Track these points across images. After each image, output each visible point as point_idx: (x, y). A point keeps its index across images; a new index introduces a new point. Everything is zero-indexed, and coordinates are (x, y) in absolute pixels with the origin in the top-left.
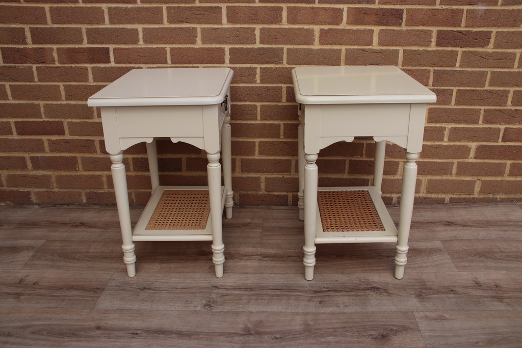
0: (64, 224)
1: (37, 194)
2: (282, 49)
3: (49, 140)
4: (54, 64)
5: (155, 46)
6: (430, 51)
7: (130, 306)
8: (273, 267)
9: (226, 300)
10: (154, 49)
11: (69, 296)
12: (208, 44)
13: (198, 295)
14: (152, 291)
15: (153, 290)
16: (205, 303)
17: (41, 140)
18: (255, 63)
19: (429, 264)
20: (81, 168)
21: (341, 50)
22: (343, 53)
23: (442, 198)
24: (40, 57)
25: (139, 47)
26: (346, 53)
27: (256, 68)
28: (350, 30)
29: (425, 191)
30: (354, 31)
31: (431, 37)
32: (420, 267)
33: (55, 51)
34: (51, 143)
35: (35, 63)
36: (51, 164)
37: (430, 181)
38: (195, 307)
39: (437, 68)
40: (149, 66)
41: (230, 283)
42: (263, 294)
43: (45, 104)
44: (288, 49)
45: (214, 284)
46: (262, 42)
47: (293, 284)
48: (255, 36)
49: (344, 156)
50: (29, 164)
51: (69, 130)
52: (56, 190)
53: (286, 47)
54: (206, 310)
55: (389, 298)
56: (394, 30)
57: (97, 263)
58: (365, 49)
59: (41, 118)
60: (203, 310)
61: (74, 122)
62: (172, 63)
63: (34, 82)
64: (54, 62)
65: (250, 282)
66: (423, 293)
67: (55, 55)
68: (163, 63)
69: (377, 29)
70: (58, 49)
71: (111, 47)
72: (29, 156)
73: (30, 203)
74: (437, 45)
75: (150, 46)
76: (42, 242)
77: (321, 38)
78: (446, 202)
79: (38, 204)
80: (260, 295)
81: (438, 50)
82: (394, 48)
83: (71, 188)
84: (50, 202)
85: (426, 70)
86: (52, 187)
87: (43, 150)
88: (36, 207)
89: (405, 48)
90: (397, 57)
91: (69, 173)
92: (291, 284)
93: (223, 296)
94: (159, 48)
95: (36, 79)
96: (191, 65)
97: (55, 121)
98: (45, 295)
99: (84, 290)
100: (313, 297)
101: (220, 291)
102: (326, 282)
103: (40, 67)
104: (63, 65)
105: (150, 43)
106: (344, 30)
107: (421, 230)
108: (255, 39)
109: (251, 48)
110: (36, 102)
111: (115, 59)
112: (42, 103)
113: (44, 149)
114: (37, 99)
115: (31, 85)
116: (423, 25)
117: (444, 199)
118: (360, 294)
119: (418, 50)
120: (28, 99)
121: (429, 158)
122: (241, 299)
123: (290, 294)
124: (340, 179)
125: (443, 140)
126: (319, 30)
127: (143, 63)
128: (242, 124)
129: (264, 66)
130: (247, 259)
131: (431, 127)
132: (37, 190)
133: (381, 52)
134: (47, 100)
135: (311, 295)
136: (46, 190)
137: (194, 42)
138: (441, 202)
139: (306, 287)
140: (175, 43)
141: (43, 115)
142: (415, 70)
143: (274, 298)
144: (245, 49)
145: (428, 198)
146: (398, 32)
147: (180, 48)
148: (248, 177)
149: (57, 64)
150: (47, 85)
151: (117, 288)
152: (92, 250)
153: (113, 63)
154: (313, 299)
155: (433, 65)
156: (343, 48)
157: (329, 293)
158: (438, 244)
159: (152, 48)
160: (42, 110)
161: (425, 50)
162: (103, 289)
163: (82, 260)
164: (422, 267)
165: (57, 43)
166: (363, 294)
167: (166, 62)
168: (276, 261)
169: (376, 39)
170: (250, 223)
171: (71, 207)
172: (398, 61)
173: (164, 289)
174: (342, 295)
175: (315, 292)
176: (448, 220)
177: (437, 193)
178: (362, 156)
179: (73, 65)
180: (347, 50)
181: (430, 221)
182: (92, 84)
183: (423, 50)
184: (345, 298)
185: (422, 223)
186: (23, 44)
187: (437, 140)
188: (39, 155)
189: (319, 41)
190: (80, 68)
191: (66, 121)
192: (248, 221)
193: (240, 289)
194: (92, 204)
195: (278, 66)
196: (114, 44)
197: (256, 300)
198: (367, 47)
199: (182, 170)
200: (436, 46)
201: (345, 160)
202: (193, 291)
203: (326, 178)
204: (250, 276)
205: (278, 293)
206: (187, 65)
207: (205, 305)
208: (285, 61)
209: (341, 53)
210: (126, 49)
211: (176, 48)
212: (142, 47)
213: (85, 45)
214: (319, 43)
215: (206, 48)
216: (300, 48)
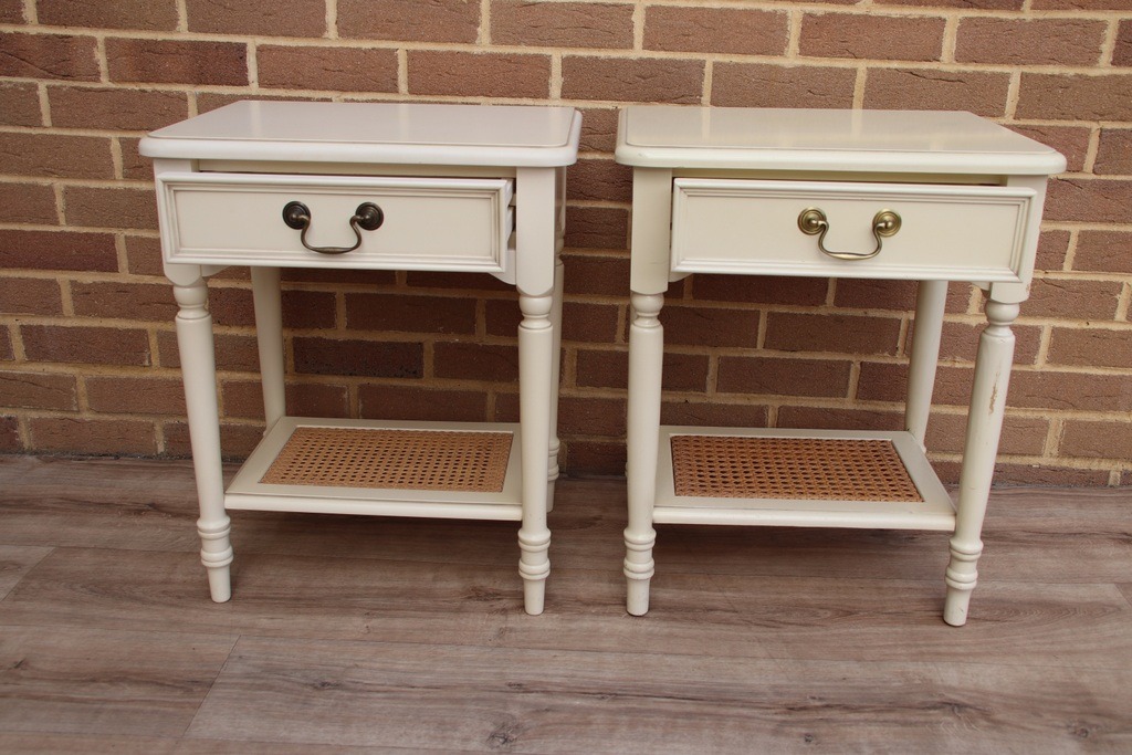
0: (106, 506)
1: (35, 425)
2: (701, 65)
3: (73, 283)
4: (97, 80)
5: (367, 45)
6: (1095, 79)
7: (284, 734)
8: (670, 636)
9: (547, 725)
10: (365, 52)
11: (116, 702)
12: (507, 43)
13: (473, 707)
14: (346, 694)
15: (347, 689)
16: (492, 729)
17: (53, 282)
18: (629, 98)
19: (1093, 646)
20: (156, 361)
21: (854, 71)
22: (861, 79)
23: (1101, 471)
24: (60, 60)
25: (326, 44)
26: (868, 80)
28: (882, 18)
29: (1055, 452)
30: (892, 20)
31: (1099, 39)
32: (1068, 653)
33: (101, 46)
34: (81, 291)
35: (45, 77)
36: (77, 347)
37: (1070, 425)
38: (466, 740)
39: (1108, 125)
40: (349, 96)
41: (556, 675)
42: (649, 711)
43: (68, 187)
44: (716, 66)
45: (513, 679)
46: (648, 45)
47: (729, 685)
48: (631, 26)
49: (849, 351)
50: (18, 346)
51: (129, 258)
52: (87, 416)
53: (710, 59)
54: (495, 750)
55: (995, 734)
56: (1001, 21)
57: (194, 612)
58: (918, 70)
59: (56, 223)
60: (487, 749)
61: (143, 239)
62: (411, 92)
63: (40, 126)
64: (96, 76)
65: (610, 676)
66: (1091, 726)
67: (100, 57)
68: (386, 91)
69: (953, 17)
70: (109, 42)
71: (252, 43)
72: (18, 323)
73: (13, 448)
74: (1116, 62)
75: (353, 44)
76: (43, 551)
77: (803, 38)
78: (1111, 482)
79: (35, 453)
80: (640, 711)
81: (1116, 76)
82: (998, 69)
83: (127, 413)
84: (67, 448)
85: (1078, 129)
86: (75, 409)
87: (55, 310)
88: (32, 459)
89: (1026, 69)
90: (1004, 93)
91: (124, 374)
92: (720, 684)
93: (539, 711)
94: (379, 50)
95: (46, 120)
96: (460, 99)
97: (93, 234)
98: (45, 698)
99: (157, 684)
100: (784, 721)
101: (531, 698)
102: (816, 684)
103: (59, 88)
104: (119, 86)
105: (356, 35)
106: (866, 19)
107: (1055, 552)
108: (632, 36)
109: (619, 59)
110: (45, 182)
111: (259, 74)
112: (59, 185)
113: (61, 307)
114: (47, 174)
115: (30, 135)
116: (1081, 7)
117: (1107, 474)
118: (913, 719)
119: (1060, 77)
120: (21, 173)
121: (1070, 363)
122: (590, 723)
123: (723, 711)
124: (833, 412)
125: (1112, 317)
126: (799, 17)
127: (334, 89)
128: (585, 258)
130: (597, 614)
131: (1081, 282)
132: (34, 415)
133: (960, 79)
134: (74, 177)
135: (779, 718)
136: (59, 415)
137: (470, 38)
138: (1097, 481)
139: (764, 694)
140: (421, 39)
141: (62, 218)
142: (1050, 128)
143: (680, 721)
144: (603, 61)
145: (1063, 470)
146: (1011, 27)
147: (434, 53)
148: (594, 399)
149: (105, 83)
150: (76, 137)
151: (248, 681)
152: (179, 577)
153: (255, 85)
154: (787, 729)
155: (1102, 116)
156: (862, 66)
157: (828, 714)
158: (1109, 592)
159: (359, 49)
160: (60, 203)
161: (1080, 76)
162: (211, 685)
163: (154, 603)
164: (1075, 652)
165: (107, 26)
166: (922, 719)
167: (395, 89)
168: (674, 619)
169: (949, 43)
170: (596, 519)
171: (124, 461)
172: (1003, 105)
173: (379, 688)
174: (866, 721)
175: (791, 709)
176: (1126, 530)
177: (1089, 457)
178: (893, 354)
179: (148, 87)
180: (871, 71)
181: (1075, 530)
183: (1077, 75)
184: (874, 728)
185: (1053, 535)
186: (12, 22)
187: (1096, 318)
188: (46, 322)
189: (800, 46)
190: (167, 95)
191: (121, 235)
192: (595, 512)
193: (584, 693)
194: (181, 458)
196: (260, 34)
197: (632, 725)
198: (925, 66)
199: (421, 376)
200: (1113, 64)
201: (850, 363)
202: (459, 695)
203: (797, 408)
204: (609, 658)
205: (690, 707)
206: (449, 99)
207: (493, 736)
208: (706, 98)
209: (854, 80)
210: (290, 50)
211: (423, 52)
212: (334, 46)
213: (183, 34)
214: (798, 50)
215: (500, 55)
216: (748, 64)
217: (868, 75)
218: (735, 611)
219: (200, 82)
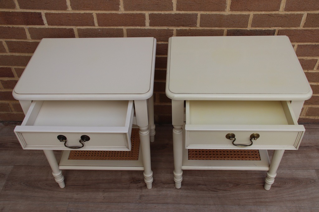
2: (197, 15)
3: (1, 80)
5: (82, 12)
8: (187, 196)
10: (82, 14)
12: (130, 10)
18: (172, 26)
19: (306, 197)
22: (251, 17)
25: (68, 12)
26: (253, 18)
27: (173, 30)
29: (305, 115)
34: (4, 83)
36: (7, 96)
37: (310, 108)
40: (79, 27)
44: (201, 15)
46: (178, 9)
48: (172, 4)
51: (17, 74)
52: (15, 113)
53: (199, 13)
58: (271, 14)
61: (20, 69)
62: (99, 26)
68: (91, 26)
71: (43, 12)
75: (78, 12)
77: (232, 5)
82: (299, 13)
86: (11, 111)
89: (309, 12)
90: (300, 20)
94: (86, 14)
96: (116, 27)
97: (4, 68)
105: (78, 9)
108: (172, 7)
109: (168, 14)
111: (48, 22)
127: (73, 26)
129: (179, 28)
130: (167, 188)
133: (286, 16)
136: (6, 112)
137: (117, 9)
140: (101, 10)
144: (163, 15)
145: (307, 119)
147: (105, 14)
153: (47, 25)
156: (252, 14)
159: (80, 13)
163: (44, 189)
164: (300, 200)
167: (93, 25)
169: (283, 5)
172: (300, 23)
177: (315, 116)
179: (11, 26)
182: (31, 41)
189: (231, 8)
190: (18, 28)
191: (13, 68)
195: (192, 28)
196: (45, 9)
198: (274, 13)
208: (198, 25)
209: (249, 18)
210: (56, 14)
211: (101, 14)
212: (71, 13)
213: (18, 9)
214: (230, 10)
215: (128, 14)
216: (212, 14)
217: (254, 16)
218: (206, 185)
219: (28, 24)
